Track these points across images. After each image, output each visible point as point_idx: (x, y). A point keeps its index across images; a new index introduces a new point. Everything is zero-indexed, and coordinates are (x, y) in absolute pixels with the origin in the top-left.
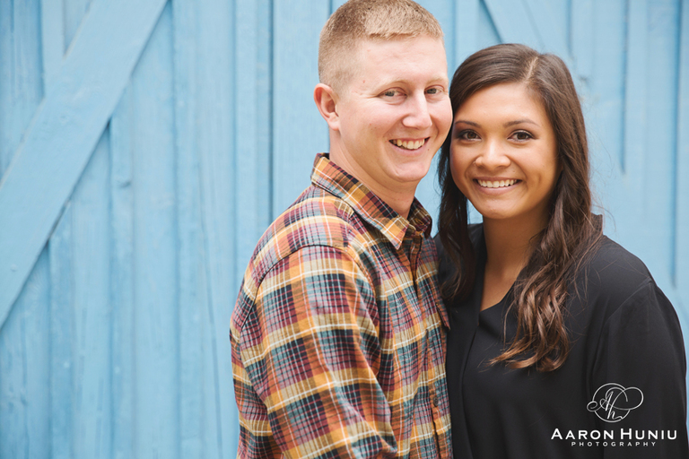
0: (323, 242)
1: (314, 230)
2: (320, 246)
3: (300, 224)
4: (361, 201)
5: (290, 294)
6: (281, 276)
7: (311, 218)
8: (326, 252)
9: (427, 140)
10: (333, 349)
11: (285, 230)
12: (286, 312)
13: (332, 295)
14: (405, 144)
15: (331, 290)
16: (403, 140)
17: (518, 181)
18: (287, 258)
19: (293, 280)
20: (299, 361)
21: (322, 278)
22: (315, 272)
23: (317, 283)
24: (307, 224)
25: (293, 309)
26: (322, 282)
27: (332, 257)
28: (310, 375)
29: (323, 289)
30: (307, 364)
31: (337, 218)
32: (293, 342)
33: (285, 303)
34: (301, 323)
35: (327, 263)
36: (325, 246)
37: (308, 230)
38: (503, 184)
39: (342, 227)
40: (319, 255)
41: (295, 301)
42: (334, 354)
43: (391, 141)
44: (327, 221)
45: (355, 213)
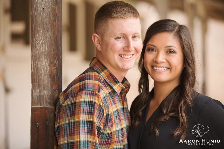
1: (89, 85)
2: (90, 91)
3: (84, 82)
4: (107, 76)
5: (75, 106)
6: (74, 99)
7: (89, 81)
8: (91, 93)
9: (132, 55)
10: (85, 127)
11: (79, 83)
12: (72, 112)
13: (89, 108)
14: (124, 56)
15: (90, 107)
16: (124, 55)
17: (168, 68)
18: (77, 93)
19: (77, 101)
20: (71, 129)
21: (88, 102)
22: (86, 100)
23: (85, 103)
24: (87, 82)
25: (75, 111)
26: (88, 103)
27: (93, 95)
28: (74, 135)
29: (87, 106)
30: (74, 131)
31: (98, 82)
32: (72, 123)
33: (72, 108)
34: (76, 116)
35: (91, 97)
36: (91, 91)
37: (87, 85)
38: (162, 69)
39: (99, 85)
40: (88, 94)
41: (76, 108)
42: (85, 129)
43: (120, 55)
44: (94, 83)
45: (104, 80)
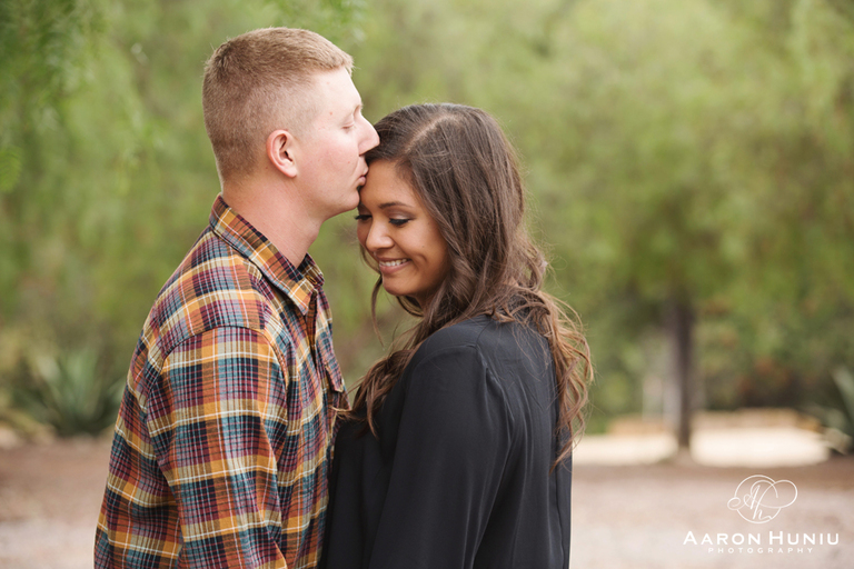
0: (240, 323)
1: (229, 307)
2: (237, 327)
3: (213, 297)
4: (269, 262)
5: (200, 374)
6: (192, 353)
7: (225, 292)
8: (242, 334)
10: (239, 435)
11: (196, 300)
12: (193, 392)
13: (243, 380)
15: (243, 374)
17: (408, 260)
18: (200, 335)
19: (204, 360)
20: (198, 444)
21: (235, 361)
22: (229, 355)
23: (229, 366)
24: (221, 297)
25: (200, 391)
26: (235, 365)
27: (247, 339)
28: (207, 461)
29: (235, 372)
30: (206, 449)
32: (196, 424)
33: (193, 382)
34: (207, 406)
35: (242, 346)
36: (241, 328)
37: (223, 307)
39: (258, 304)
40: (234, 337)
41: (204, 382)
42: (239, 440)
44: (242, 298)
45: (263, 276)
